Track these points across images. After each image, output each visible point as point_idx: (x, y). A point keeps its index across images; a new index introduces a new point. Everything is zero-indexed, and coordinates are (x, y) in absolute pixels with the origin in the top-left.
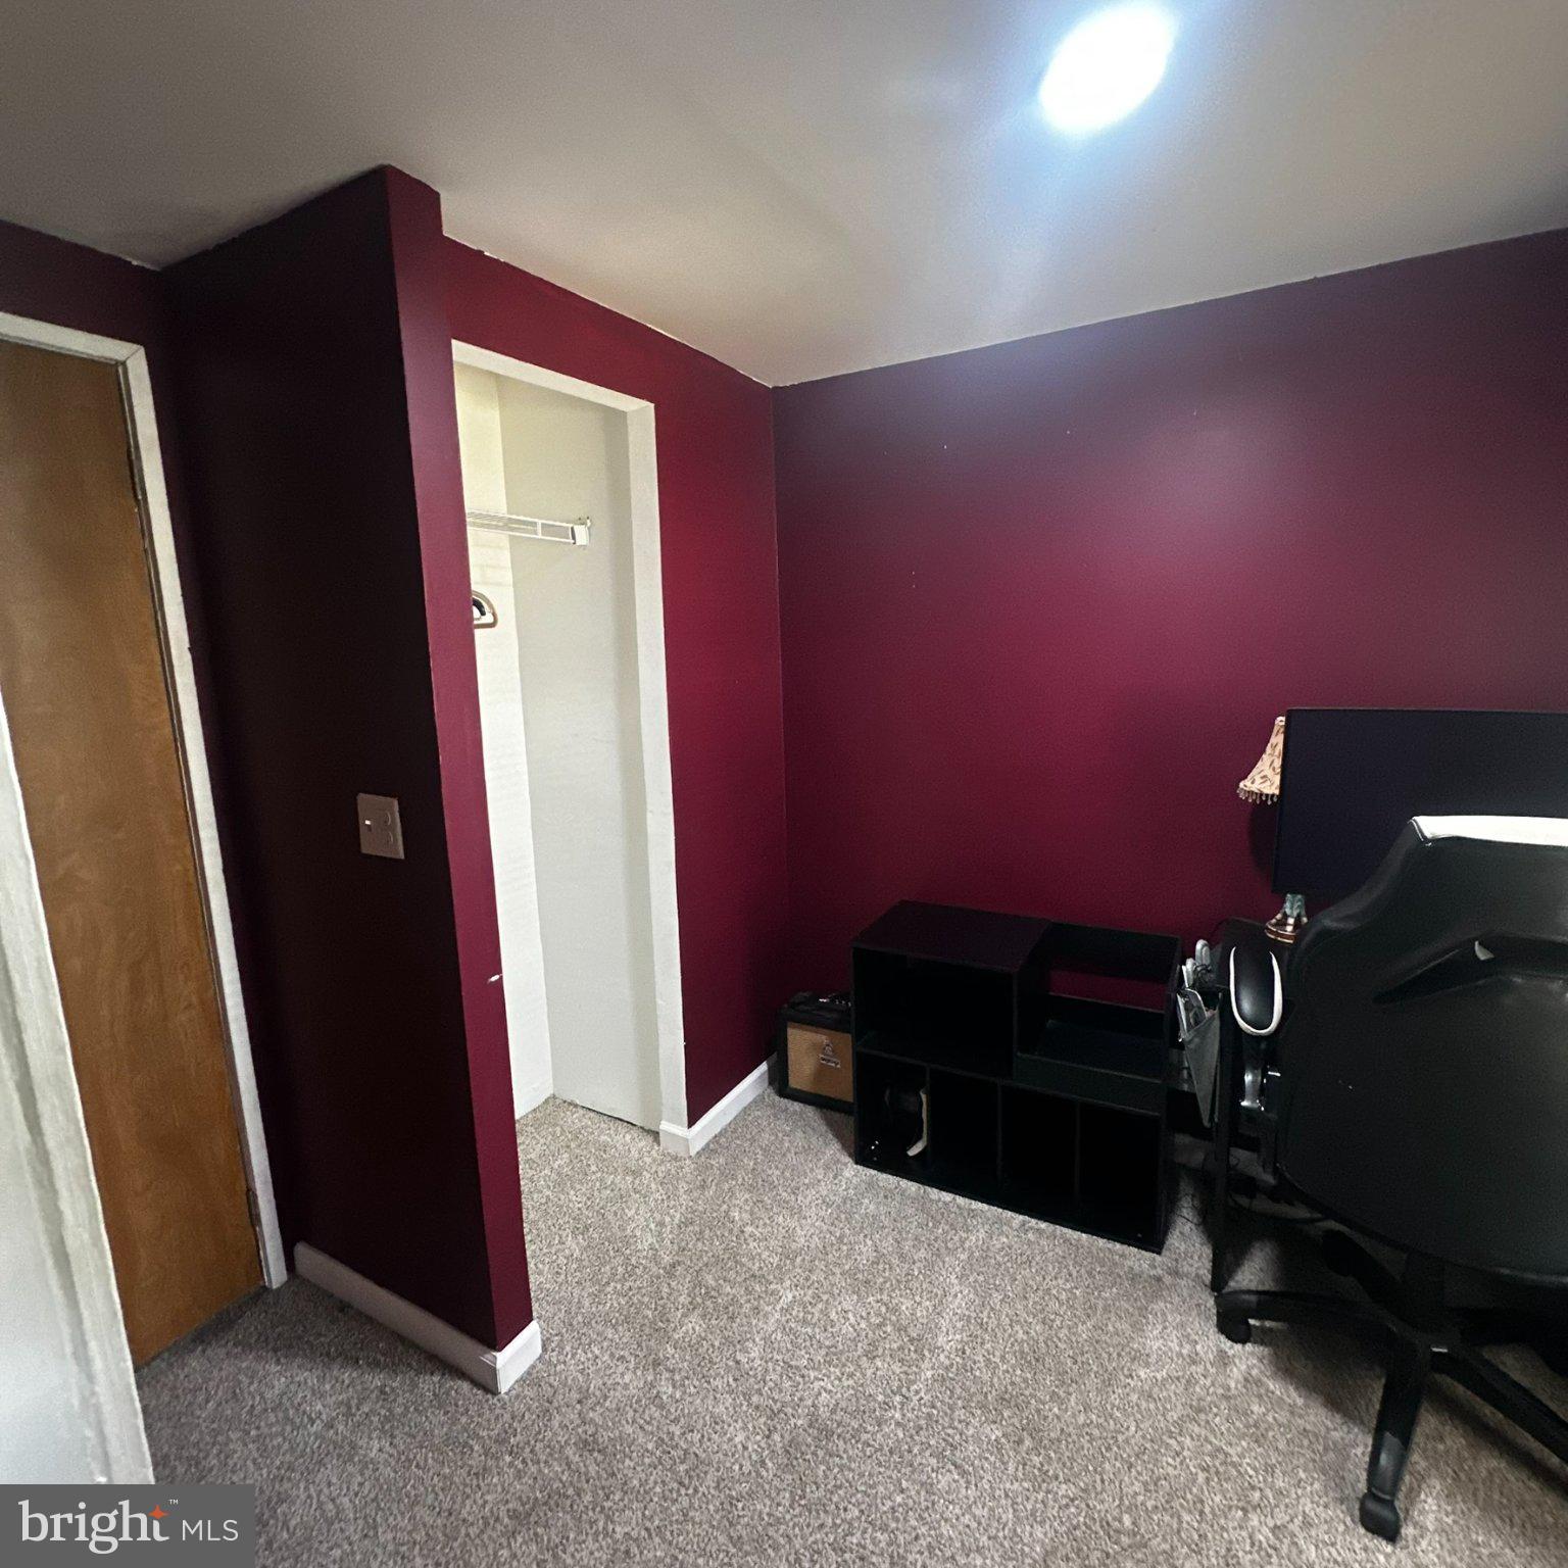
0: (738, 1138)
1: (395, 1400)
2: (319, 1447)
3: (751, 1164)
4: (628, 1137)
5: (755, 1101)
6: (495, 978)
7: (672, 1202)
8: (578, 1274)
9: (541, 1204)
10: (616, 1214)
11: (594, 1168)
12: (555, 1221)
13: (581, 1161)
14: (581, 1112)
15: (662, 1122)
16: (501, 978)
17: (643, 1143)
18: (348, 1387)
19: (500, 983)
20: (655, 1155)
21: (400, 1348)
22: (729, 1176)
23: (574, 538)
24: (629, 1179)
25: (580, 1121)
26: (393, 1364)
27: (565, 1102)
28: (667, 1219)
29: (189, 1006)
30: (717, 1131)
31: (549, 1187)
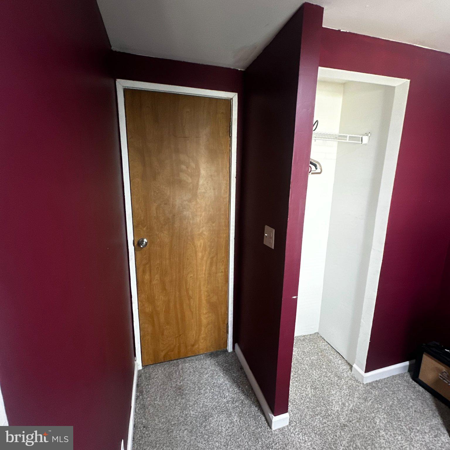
0: (387, 387)
1: (244, 407)
2: (224, 407)
3: (391, 403)
4: (340, 362)
5: (399, 375)
6: (295, 297)
7: (350, 399)
8: (308, 403)
9: (303, 369)
10: (327, 389)
11: (324, 367)
12: (306, 379)
13: (321, 361)
14: (326, 343)
15: (355, 364)
16: (297, 298)
17: (345, 367)
18: (235, 394)
19: (296, 300)
20: (349, 375)
21: (250, 392)
22: (379, 402)
23: (362, 141)
24: (336, 378)
25: (324, 346)
26: (247, 395)
27: (321, 337)
28: (347, 404)
29: (222, 272)
30: (378, 379)
31: (307, 365)
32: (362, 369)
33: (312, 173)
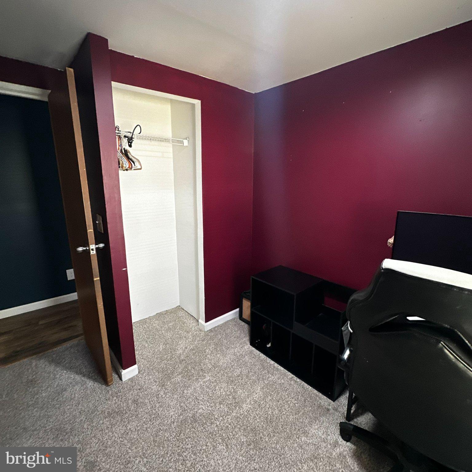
0: (221, 329)
3: (220, 337)
4: (192, 322)
6: (124, 269)
7: (193, 343)
8: (158, 355)
10: (176, 342)
11: (178, 328)
13: (176, 325)
14: (184, 312)
15: (199, 319)
16: (127, 269)
17: (195, 324)
19: (126, 272)
20: (196, 328)
22: (212, 339)
23: (183, 144)
24: (185, 333)
25: (182, 314)
27: (181, 308)
28: (189, 347)
30: (216, 325)
32: (203, 321)
33: (134, 170)
